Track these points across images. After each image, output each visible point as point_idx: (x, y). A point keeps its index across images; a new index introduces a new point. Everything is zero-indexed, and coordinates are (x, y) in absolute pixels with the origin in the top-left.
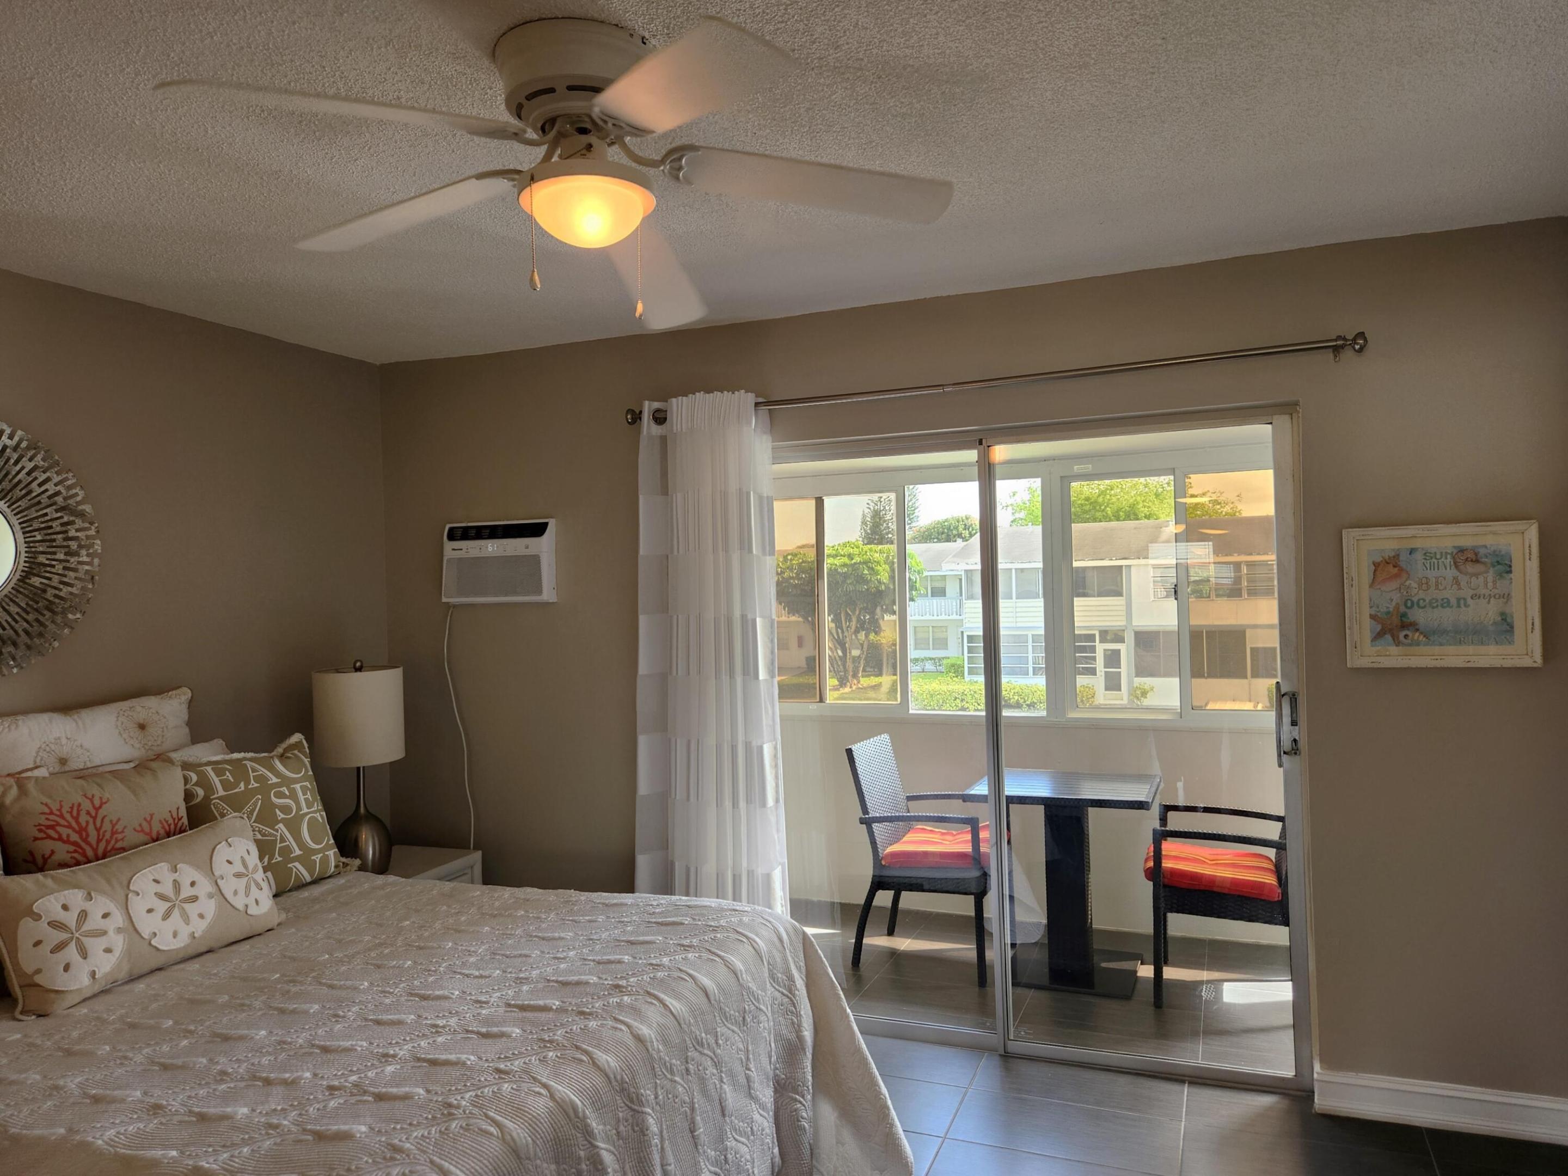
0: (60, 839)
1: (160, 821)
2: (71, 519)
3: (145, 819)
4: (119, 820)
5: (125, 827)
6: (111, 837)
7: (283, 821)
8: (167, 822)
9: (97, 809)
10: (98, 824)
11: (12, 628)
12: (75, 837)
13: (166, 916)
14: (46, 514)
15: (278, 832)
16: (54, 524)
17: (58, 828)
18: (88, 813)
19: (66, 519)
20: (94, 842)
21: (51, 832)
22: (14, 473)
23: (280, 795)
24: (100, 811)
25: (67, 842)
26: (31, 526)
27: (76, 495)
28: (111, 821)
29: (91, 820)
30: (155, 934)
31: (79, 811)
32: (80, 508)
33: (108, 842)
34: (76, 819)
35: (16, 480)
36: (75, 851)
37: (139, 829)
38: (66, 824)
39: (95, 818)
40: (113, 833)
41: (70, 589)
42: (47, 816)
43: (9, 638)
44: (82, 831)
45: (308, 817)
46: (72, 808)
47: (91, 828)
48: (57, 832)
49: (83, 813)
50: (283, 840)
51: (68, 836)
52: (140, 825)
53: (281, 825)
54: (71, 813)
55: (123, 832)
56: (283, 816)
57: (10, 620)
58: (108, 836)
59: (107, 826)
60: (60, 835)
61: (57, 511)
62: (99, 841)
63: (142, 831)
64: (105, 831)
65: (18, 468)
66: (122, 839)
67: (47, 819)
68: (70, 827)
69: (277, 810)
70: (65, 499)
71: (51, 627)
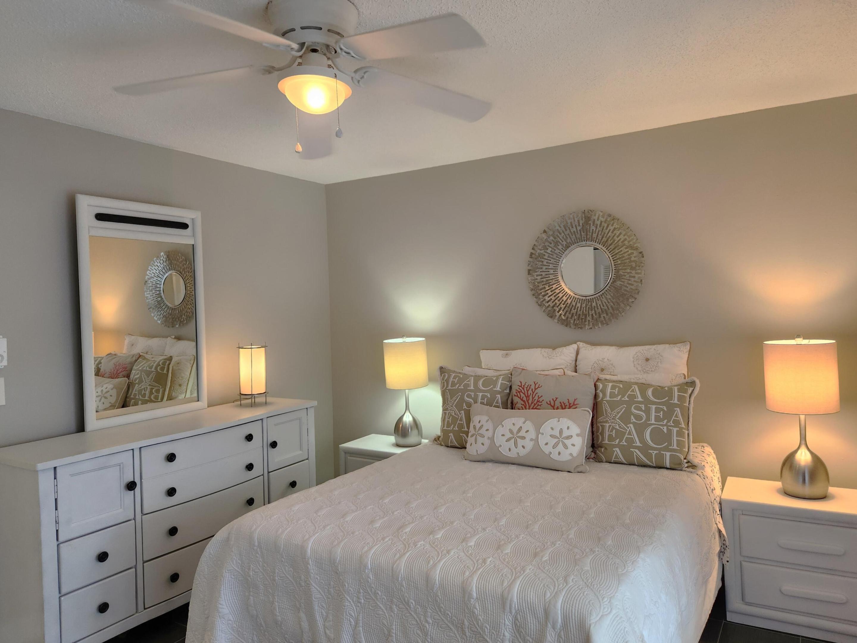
0: (520, 398)
1: (560, 403)
2: (632, 251)
3: (553, 399)
4: (542, 396)
5: (543, 400)
6: (536, 403)
7: (634, 424)
8: (564, 404)
9: (535, 389)
10: (534, 396)
11: (607, 305)
12: (525, 399)
13: (508, 440)
14: (621, 251)
15: (628, 428)
16: (625, 255)
17: (521, 393)
18: (532, 390)
19: (630, 252)
20: (530, 403)
21: (518, 394)
22: (607, 233)
23: (640, 409)
24: (536, 390)
25: (522, 400)
26: (616, 257)
27: (633, 239)
28: (538, 396)
29: (532, 393)
30: (501, 446)
31: (530, 388)
32: (635, 245)
33: (535, 405)
34: (528, 391)
35: (608, 236)
36: (523, 405)
37: (549, 403)
38: (524, 392)
39: (533, 393)
40: (538, 401)
41: (631, 287)
42: (519, 387)
43: (605, 310)
44: (528, 397)
45: (653, 426)
46: (528, 386)
47: (531, 397)
48: (520, 394)
49: (531, 389)
50: (630, 433)
51: (523, 397)
52: (550, 401)
53: (631, 425)
54: (527, 388)
55: (541, 402)
56: (634, 420)
57: (606, 302)
58: (535, 402)
59: (536, 398)
60: (521, 396)
61: (626, 248)
62: (532, 403)
63: (550, 404)
64: (535, 400)
65: (608, 230)
66: (540, 405)
67: (519, 388)
68: (524, 394)
69: (632, 416)
70: (629, 242)
71: (622, 305)
